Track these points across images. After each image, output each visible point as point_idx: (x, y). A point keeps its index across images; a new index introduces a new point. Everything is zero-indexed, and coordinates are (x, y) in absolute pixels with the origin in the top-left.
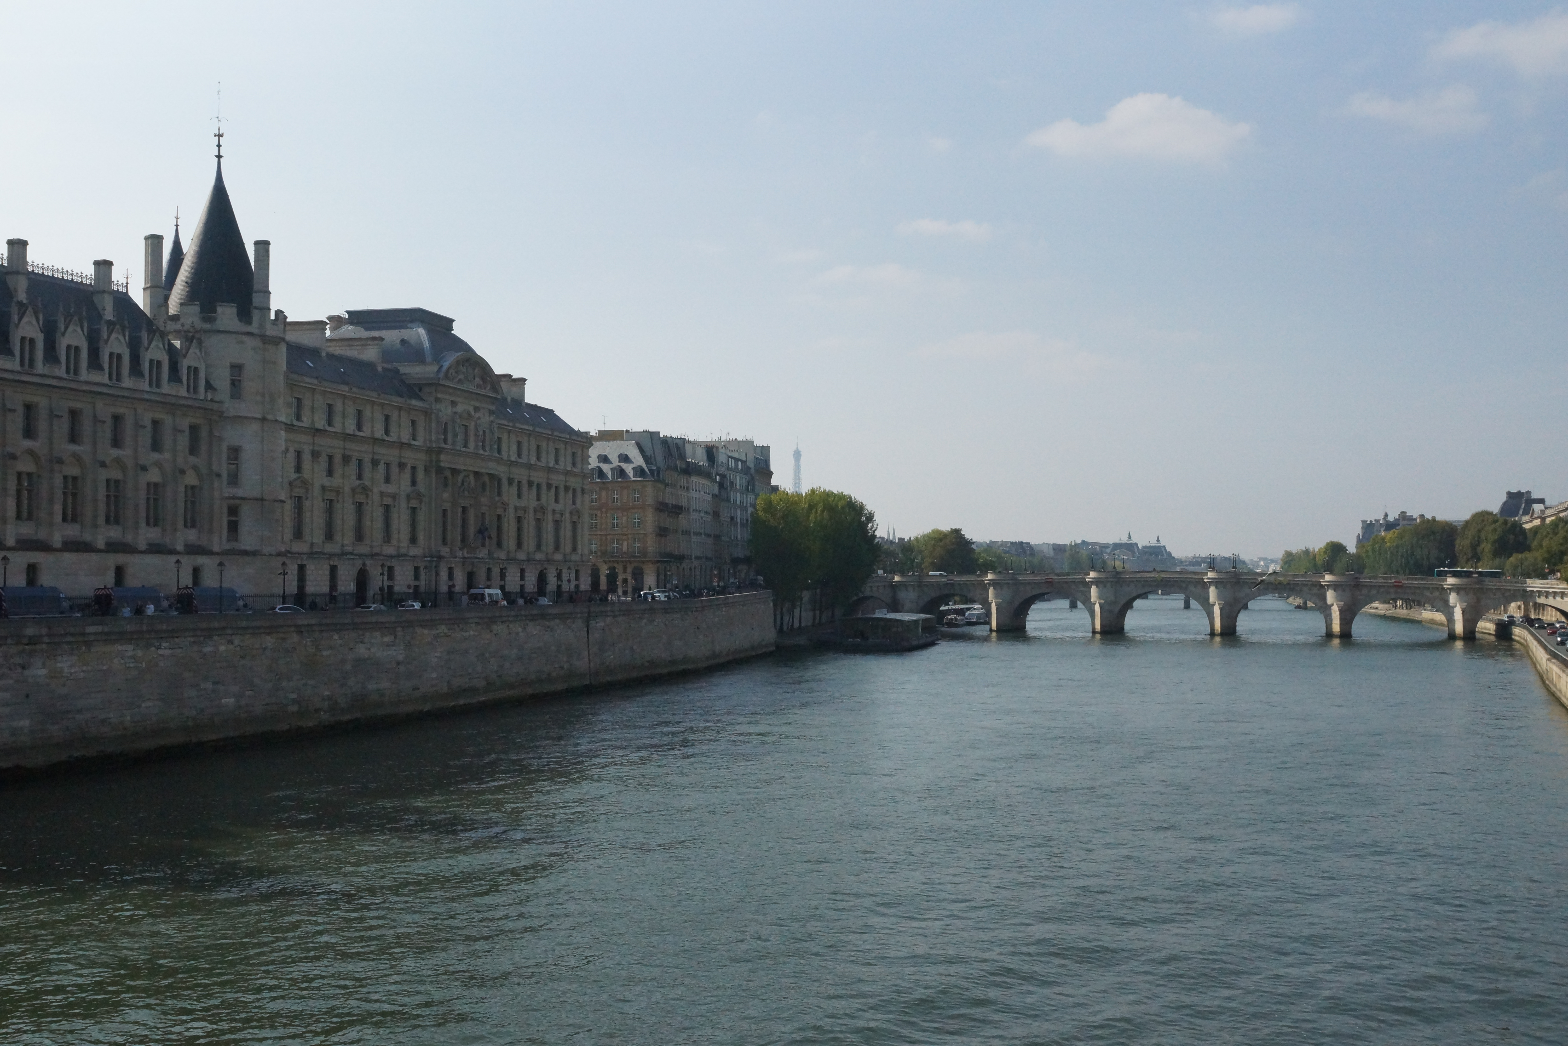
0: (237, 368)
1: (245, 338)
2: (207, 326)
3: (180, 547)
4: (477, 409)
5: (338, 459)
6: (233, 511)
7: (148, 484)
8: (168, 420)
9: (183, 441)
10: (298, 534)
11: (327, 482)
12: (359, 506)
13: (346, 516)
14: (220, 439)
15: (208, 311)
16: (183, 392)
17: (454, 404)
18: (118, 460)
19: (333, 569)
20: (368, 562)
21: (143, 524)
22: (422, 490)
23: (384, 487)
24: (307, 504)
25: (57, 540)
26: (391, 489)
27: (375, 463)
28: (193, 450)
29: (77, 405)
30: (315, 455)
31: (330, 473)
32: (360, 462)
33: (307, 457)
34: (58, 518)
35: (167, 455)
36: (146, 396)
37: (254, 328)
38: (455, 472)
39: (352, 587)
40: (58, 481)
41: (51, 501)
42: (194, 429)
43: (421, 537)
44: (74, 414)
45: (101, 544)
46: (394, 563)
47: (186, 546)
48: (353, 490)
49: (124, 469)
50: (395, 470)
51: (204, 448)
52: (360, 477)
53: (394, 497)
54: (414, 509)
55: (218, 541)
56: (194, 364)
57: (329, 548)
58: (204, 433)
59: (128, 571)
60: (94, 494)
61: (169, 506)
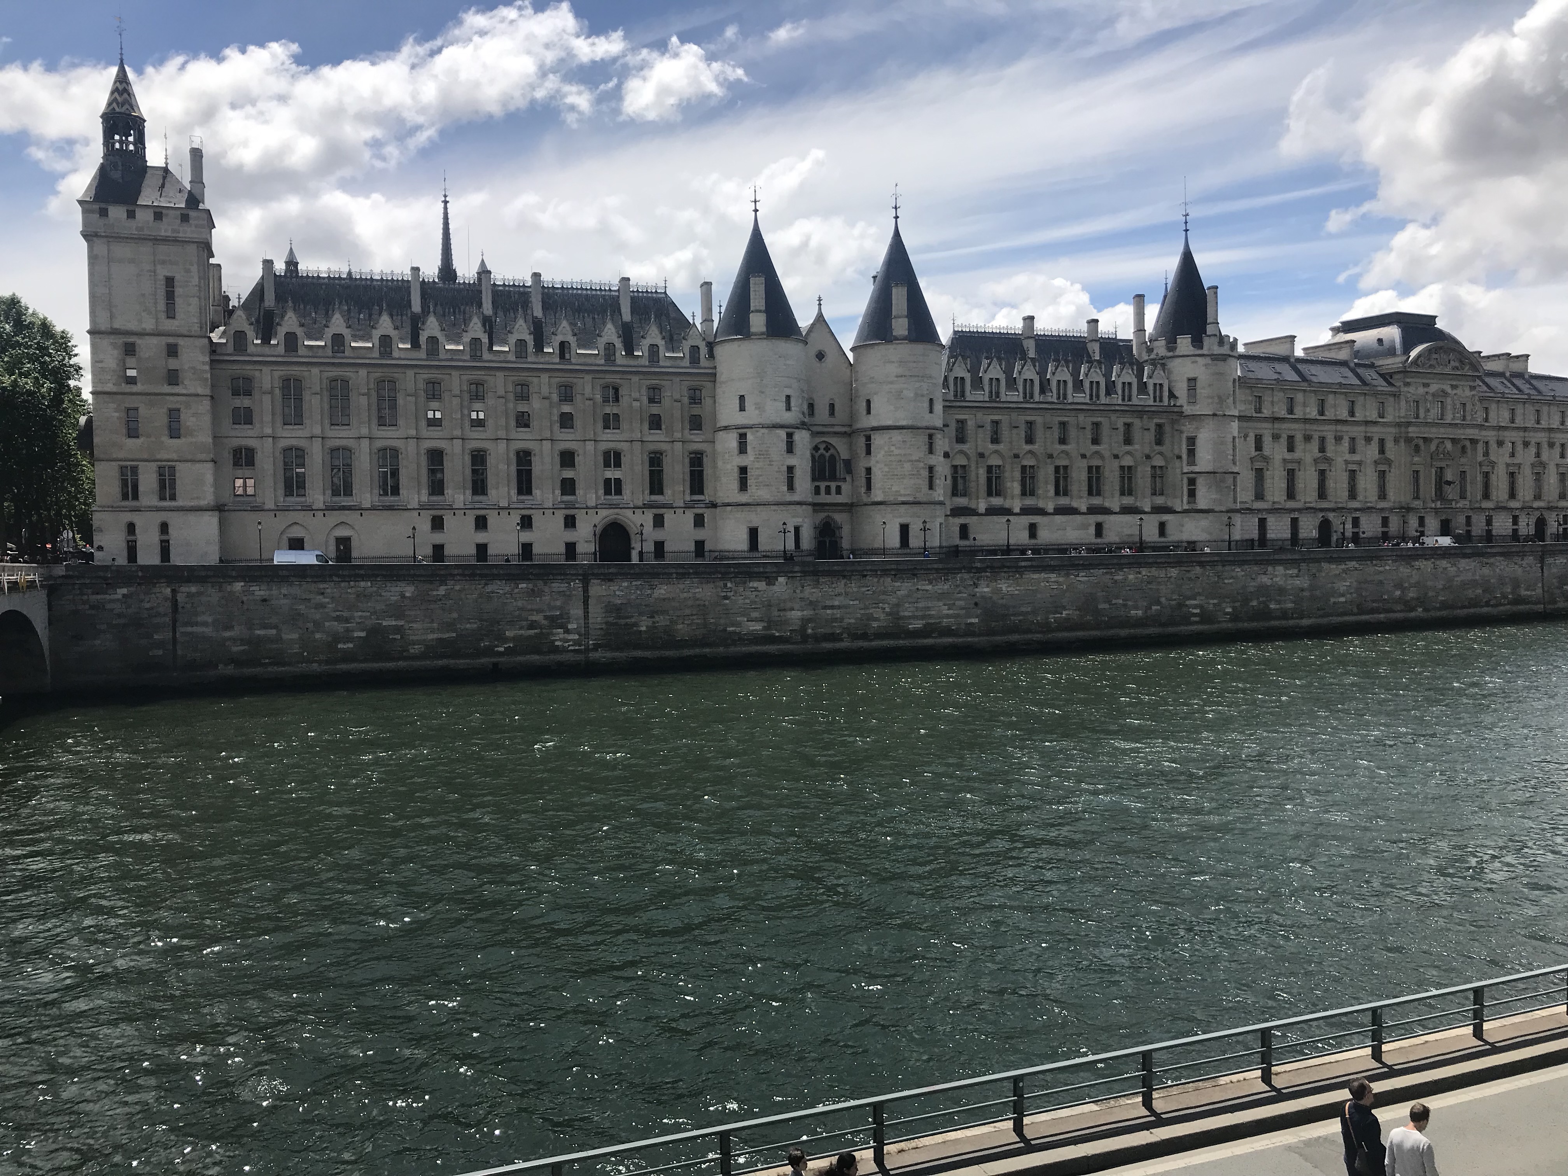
0: (1192, 381)
1: (1198, 359)
2: (1171, 354)
3: (1147, 509)
4: (1454, 387)
7: (1122, 468)
8: (1137, 423)
9: (1150, 436)
10: (1259, 496)
11: (1288, 456)
12: (1322, 473)
13: (1307, 482)
14: (1181, 432)
15: (1171, 344)
16: (1151, 402)
17: (1426, 385)
18: (1097, 452)
19: (1295, 522)
20: (1331, 516)
21: (1117, 494)
22: (1392, 457)
23: (1348, 457)
24: (1267, 474)
25: (1050, 508)
26: (1356, 457)
27: (1338, 439)
28: (1159, 442)
29: (1066, 419)
30: (1276, 437)
31: (1291, 449)
32: (1322, 440)
33: (1267, 440)
34: (1052, 492)
35: (1137, 447)
36: (1117, 408)
37: (1205, 351)
38: (1426, 440)
39: (1315, 534)
40: (1051, 469)
41: (1046, 483)
42: (1159, 426)
43: (1391, 494)
44: (1063, 425)
45: (1084, 509)
46: (1357, 514)
47: (1152, 508)
48: (1316, 461)
49: (1102, 457)
50: (1360, 443)
51: (1167, 439)
52: (1322, 450)
53: (1360, 463)
54: (1382, 472)
55: (1181, 503)
56: (1158, 382)
57: (1291, 504)
58: (1167, 429)
59: (1105, 526)
60: (1079, 476)
61: (1140, 481)
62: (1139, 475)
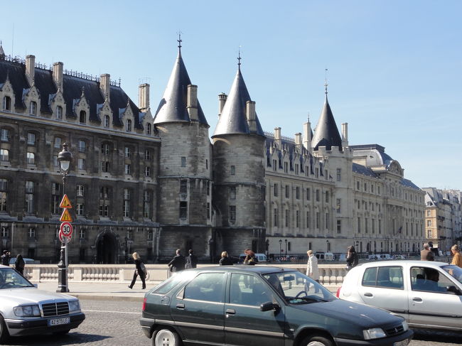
0: (339, 170)
1: (342, 159)
2: (329, 155)
3: (325, 236)
4: (396, 181)
5: (361, 203)
6: (339, 222)
7: (317, 213)
8: (321, 189)
9: (325, 197)
11: (358, 211)
12: (366, 220)
13: (363, 223)
14: (335, 196)
15: (328, 149)
16: (324, 179)
17: (390, 180)
18: (309, 205)
19: (361, 243)
21: (316, 227)
22: (382, 213)
23: (372, 212)
25: (295, 233)
26: (374, 213)
27: (370, 203)
28: (327, 200)
29: (299, 185)
30: (355, 200)
31: (359, 207)
32: (366, 203)
34: (295, 226)
35: (321, 202)
36: (315, 181)
37: (344, 155)
38: (391, 206)
39: (366, 249)
40: (295, 213)
41: (293, 219)
42: (327, 192)
43: (382, 231)
44: (298, 188)
45: (306, 235)
46: (376, 241)
48: (365, 213)
49: (309, 207)
50: (375, 205)
51: (330, 199)
52: (366, 209)
53: (375, 216)
54: (380, 220)
55: (335, 234)
56: (326, 169)
57: (360, 235)
58: (330, 194)
59: (313, 244)
60: (303, 216)
61: (322, 221)
62: (321, 217)
